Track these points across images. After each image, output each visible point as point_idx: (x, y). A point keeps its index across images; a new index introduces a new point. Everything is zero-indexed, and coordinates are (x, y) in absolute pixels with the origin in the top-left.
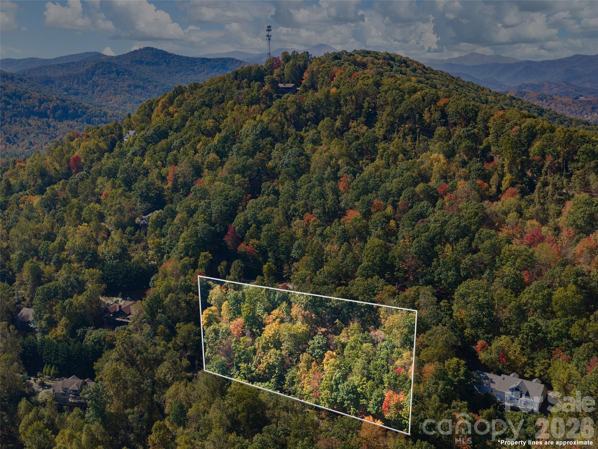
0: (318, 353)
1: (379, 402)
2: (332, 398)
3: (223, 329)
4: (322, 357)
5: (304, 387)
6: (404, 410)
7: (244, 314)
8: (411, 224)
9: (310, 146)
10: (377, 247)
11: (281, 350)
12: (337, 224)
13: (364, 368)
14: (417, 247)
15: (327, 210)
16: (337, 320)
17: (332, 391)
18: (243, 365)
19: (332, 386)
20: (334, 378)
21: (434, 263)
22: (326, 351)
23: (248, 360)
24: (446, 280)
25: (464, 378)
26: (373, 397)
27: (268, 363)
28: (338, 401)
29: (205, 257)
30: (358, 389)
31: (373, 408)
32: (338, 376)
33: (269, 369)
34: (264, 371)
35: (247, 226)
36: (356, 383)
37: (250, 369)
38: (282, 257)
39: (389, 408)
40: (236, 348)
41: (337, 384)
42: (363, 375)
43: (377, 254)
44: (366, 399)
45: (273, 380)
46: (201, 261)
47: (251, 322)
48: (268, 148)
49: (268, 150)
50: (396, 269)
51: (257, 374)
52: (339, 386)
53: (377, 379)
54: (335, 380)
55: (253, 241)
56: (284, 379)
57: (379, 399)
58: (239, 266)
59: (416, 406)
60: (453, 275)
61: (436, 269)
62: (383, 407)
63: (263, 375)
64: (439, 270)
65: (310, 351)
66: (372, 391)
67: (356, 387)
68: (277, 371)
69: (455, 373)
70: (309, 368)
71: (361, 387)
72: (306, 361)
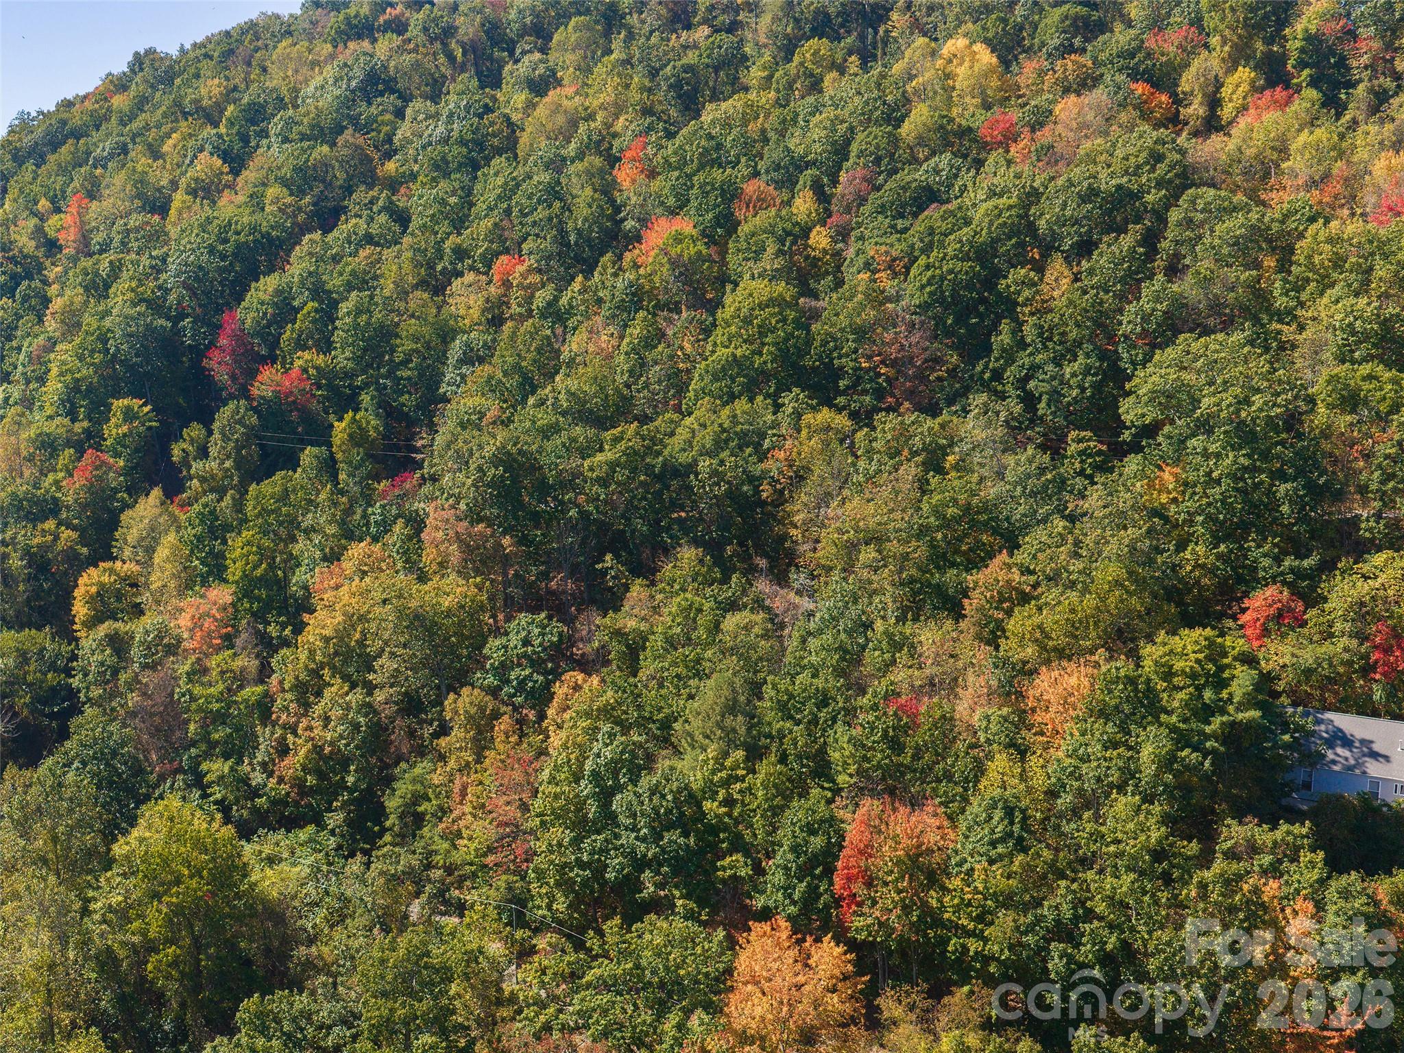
0: (522, 682)
1: (813, 861)
2: (581, 864)
3: (147, 633)
4: (541, 698)
5: (459, 835)
6: (956, 883)
7: (235, 571)
8: (893, 227)
9: (520, 98)
10: (762, 307)
11: (370, 688)
12: (610, 271)
13: (731, 708)
14: (929, 283)
15: (572, 238)
16: (608, 557)
17: (582, 827)
18: (215, 766)
19: (580, 805)
20: (588, 766)
21: (1003, 337)
22: (557, 674)
23: (239, 747)
24: (1055, 396)
25: (1254, 714)
26: (785, 835)
27: (318, 749)
28: (610, 875)
29: (129, 415)
30: (707, 805)
31: (787, 889)
32: (608, 753)
33: (321, 776)
34: (299, 784)
35: (285, 309)
36: (696, 780)
37: (245, 781)
38: (408, 401)
39: (869, 884)
40: (193, 699)
41: (605, 796)
42: (730, 741)
43: (762, 334)
44: (746, 850)
45: (335, 819)
46: (114, 428)
47: (259, 599)
48: (383, 123)
49: (385, 129)
50: (842, 384)
51: (274, 802)
52: (617, 800)
53: (799, 757)
54: (595, 775)
55: (304, 358)
56: (380, 813)
57: (817, 842)
58: (240, 422)
59: (1019, 859)
60: (1087, 371)
61: (1011, 360)
62: (838, 881)
63: (297, 804)
64: (1024, 359)
65: (491, 680)
66: (777, 811)
67: (694, 800)
68: (350, 780)
69: (1208, 694)
70: (481, 745)
71: (722, 794)
72: (470, 718)
